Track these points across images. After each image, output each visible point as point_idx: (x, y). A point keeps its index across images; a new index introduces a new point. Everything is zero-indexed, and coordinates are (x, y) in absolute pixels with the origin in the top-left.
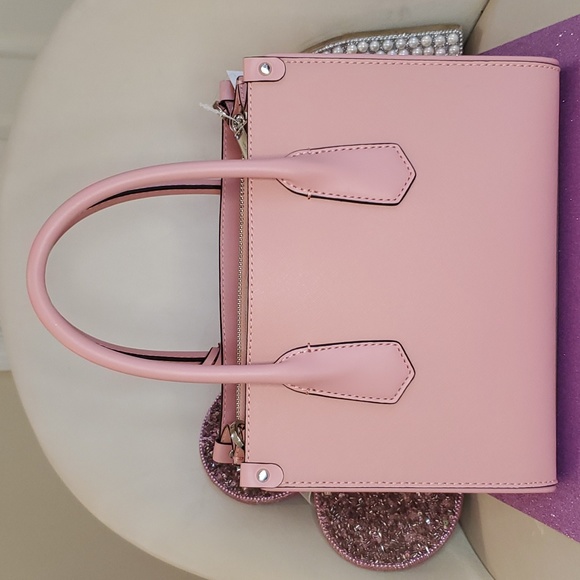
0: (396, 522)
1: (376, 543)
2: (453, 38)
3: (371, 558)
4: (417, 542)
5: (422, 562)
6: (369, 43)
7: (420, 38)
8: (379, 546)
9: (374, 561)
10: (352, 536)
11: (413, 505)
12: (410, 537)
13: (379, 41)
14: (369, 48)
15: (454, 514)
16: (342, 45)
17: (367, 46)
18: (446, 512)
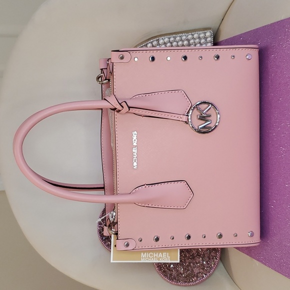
0: (190, 263)
1: (181, 273)
2: (208, 34)
3: (178, 281)
4: (200, 273)
5: (202, 282)
6: (169, 38)
7: (193, 35)
8: (182, 274)
9: (180, 281)
10: (169, 270)
11: (198, 255)
12: (196, 271)
13: (174, 37)
14: (169, 41)
15: (217, 259)
16: (157, 40)
17: (168, 40)
18: (213, 258)
